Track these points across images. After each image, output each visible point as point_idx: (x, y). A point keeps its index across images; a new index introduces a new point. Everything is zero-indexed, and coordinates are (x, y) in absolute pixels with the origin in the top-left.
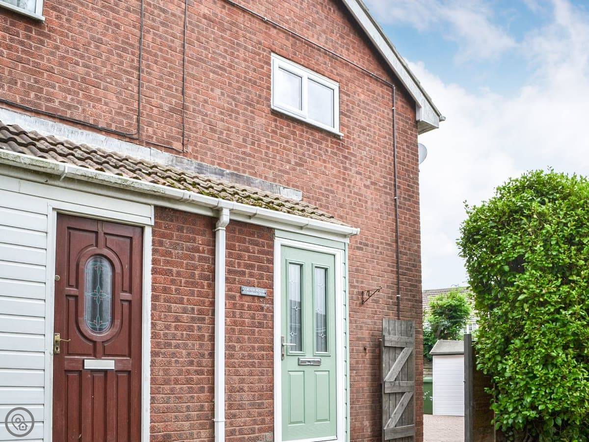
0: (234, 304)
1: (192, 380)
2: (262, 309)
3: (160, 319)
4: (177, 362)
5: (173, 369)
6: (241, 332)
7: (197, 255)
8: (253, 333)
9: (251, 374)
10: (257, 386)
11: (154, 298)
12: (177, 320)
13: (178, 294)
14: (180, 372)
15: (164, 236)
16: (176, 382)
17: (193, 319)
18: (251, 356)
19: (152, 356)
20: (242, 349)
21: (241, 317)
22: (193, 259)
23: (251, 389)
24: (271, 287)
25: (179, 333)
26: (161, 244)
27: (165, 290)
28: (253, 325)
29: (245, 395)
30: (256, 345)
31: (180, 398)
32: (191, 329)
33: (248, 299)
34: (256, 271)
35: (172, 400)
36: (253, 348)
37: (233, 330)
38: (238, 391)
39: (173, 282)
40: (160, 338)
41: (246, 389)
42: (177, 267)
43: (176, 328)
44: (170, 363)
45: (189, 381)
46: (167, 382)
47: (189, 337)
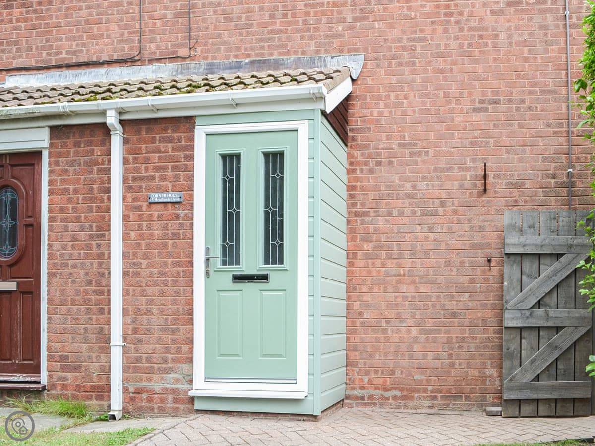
0: (140, 215)
1: (90, 300)
2: (177, 217)
3: (57, 240)
4: (74, 282)
5: (70, 289)
6: (148, 246)
7: (95, 168)
8: (165, 246)
9: (162, 294)
10: (171, 308)
11: (51, 219)
12: (74, 239)
13: (76, 212)
14: (77, 293)
15: (60, 155)
16: (73, 302)
17: (91, 237)
18: (161, 274)
19: (48, 277)
20: (149, 266)
21: (149, 229)
22: (91, 172)
23: (161, 312)
24: (191, 188)
25: (76, 253)
26: (57, 163)
27: (62, 210)
28: (165, 237)
29: (154, 319)
30: (169, 260)
31: (77, 319)
32: (89, 247)
33: (159, 207)
34: (169, 173)
35: (69, 321)
36: (165, 264)
37: (139, 245)
38: (145, 314)
39: (70, 200)
40: (56, 259)
41: (155, 311)
42: (74, 184)
43: (73, 247)
44: (66, 283)
45: (87, 302)
46: (63, 303)
47: (87, 256)
